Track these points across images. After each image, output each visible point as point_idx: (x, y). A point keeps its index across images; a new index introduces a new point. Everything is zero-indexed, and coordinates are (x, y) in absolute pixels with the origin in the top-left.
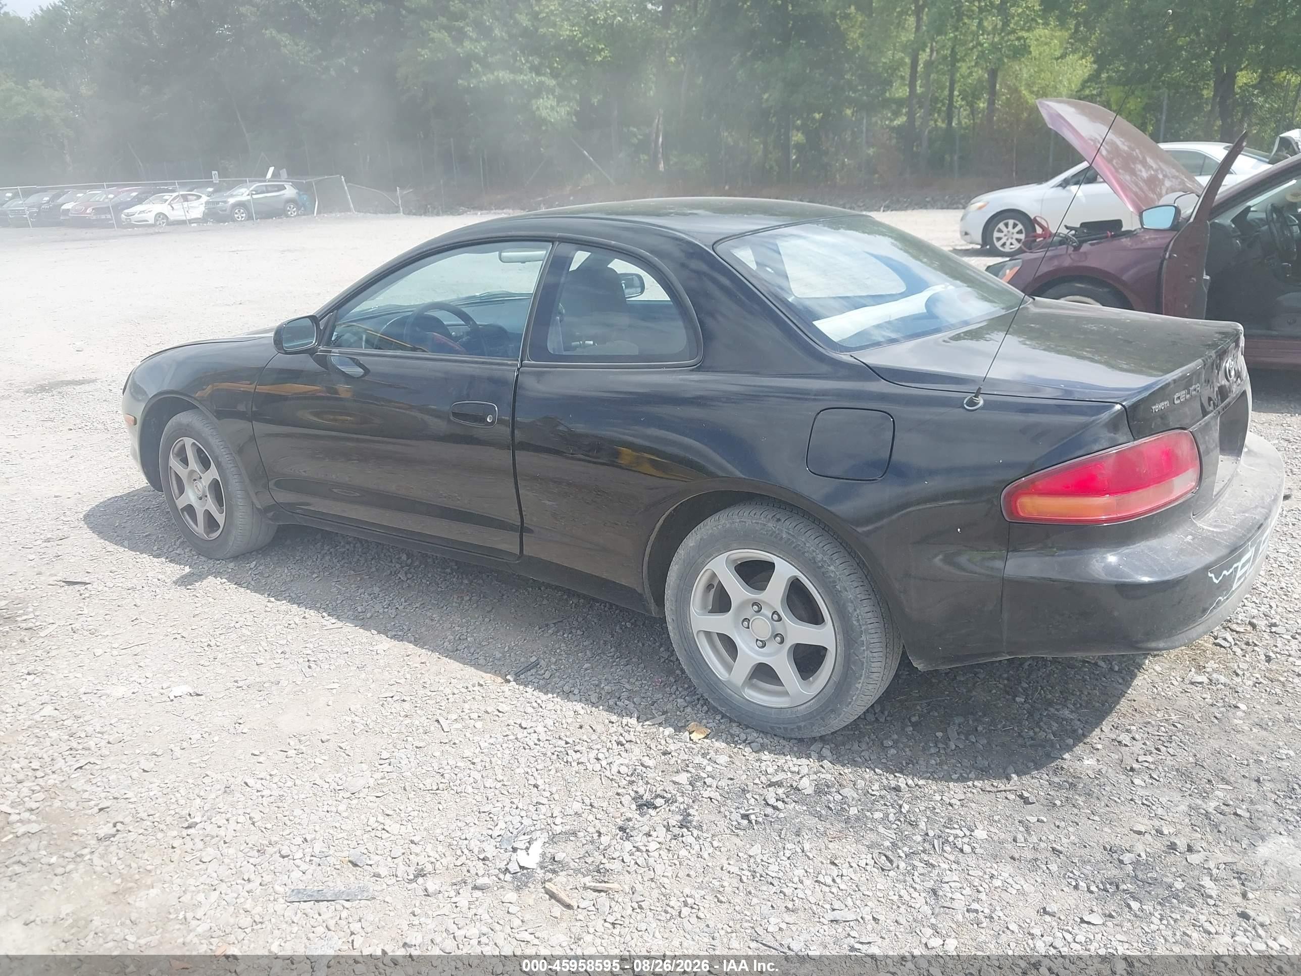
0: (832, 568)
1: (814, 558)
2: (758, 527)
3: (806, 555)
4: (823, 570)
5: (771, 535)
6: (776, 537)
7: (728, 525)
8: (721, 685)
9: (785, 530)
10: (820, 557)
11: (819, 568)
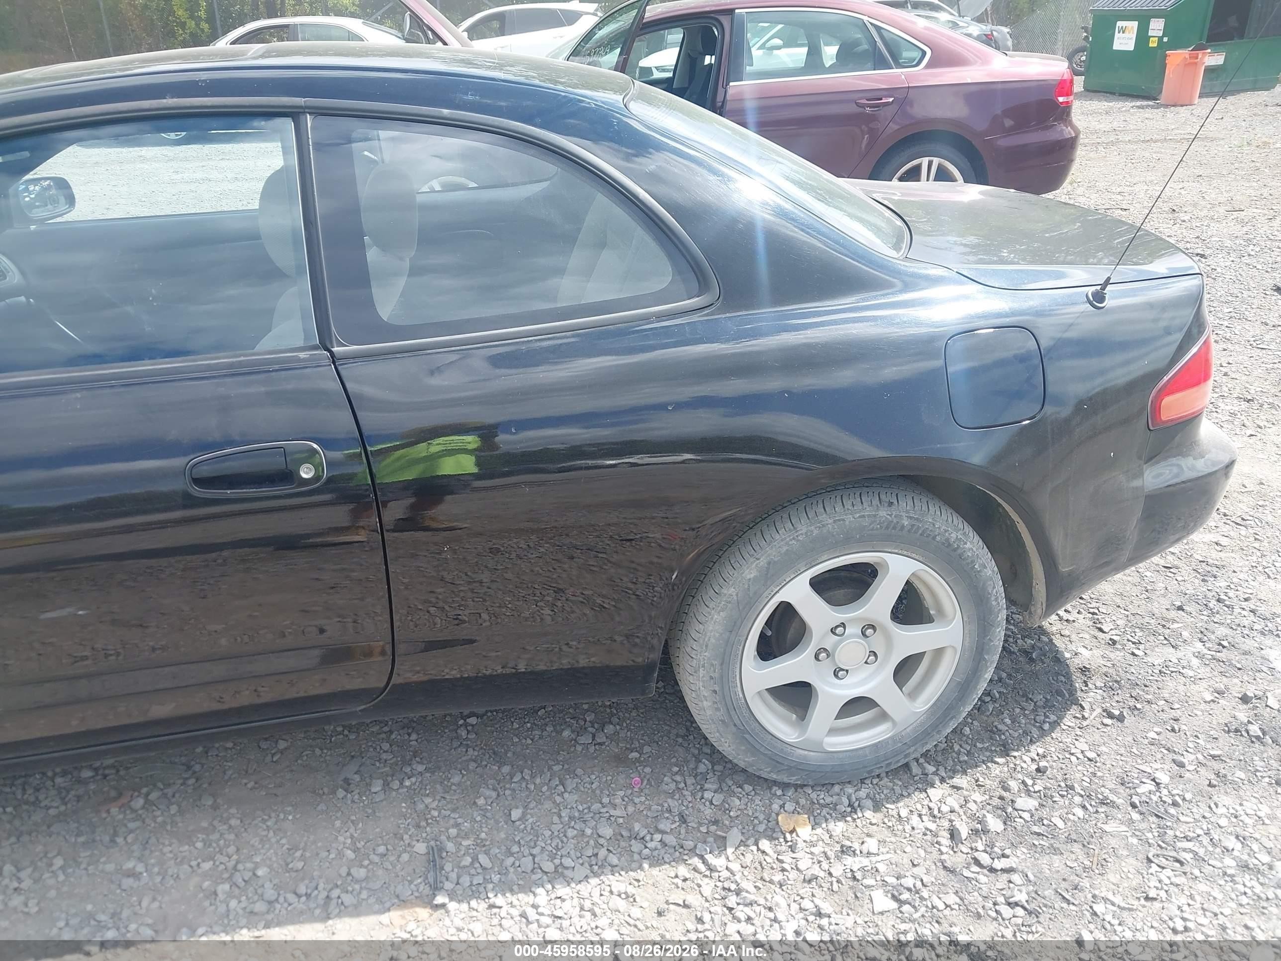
0: (968, 545)
1: (947, 540)
2: (866, 522)
3: (938, 538)
4: (959, 551)
5: (887, 528)
6: (894, 528)
7: (816, 532)
8: (789, 748)
9: (904, 514)
10: (954, 535)
11: (955, 550)
